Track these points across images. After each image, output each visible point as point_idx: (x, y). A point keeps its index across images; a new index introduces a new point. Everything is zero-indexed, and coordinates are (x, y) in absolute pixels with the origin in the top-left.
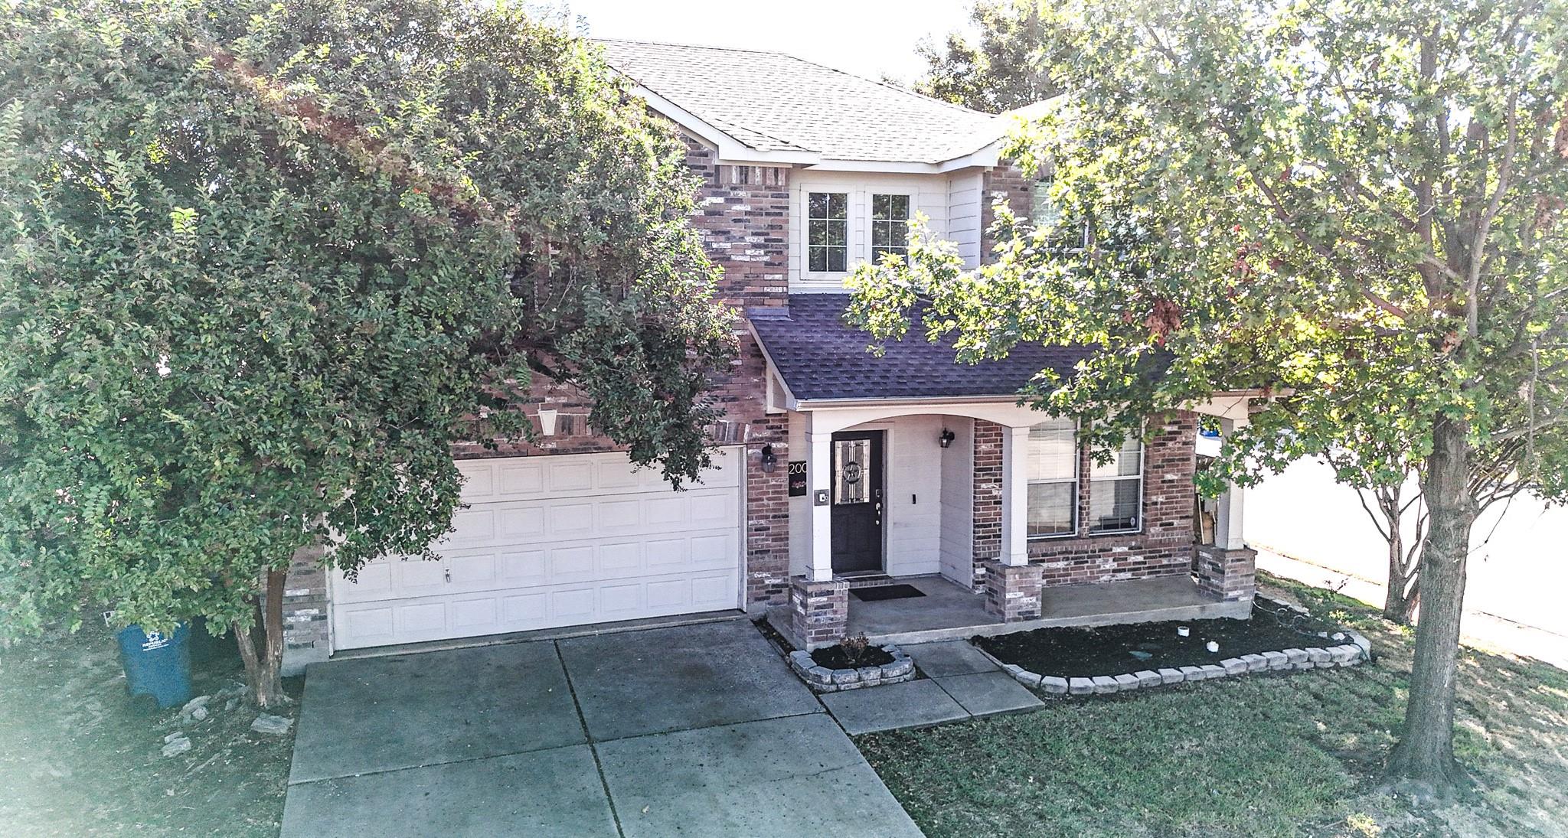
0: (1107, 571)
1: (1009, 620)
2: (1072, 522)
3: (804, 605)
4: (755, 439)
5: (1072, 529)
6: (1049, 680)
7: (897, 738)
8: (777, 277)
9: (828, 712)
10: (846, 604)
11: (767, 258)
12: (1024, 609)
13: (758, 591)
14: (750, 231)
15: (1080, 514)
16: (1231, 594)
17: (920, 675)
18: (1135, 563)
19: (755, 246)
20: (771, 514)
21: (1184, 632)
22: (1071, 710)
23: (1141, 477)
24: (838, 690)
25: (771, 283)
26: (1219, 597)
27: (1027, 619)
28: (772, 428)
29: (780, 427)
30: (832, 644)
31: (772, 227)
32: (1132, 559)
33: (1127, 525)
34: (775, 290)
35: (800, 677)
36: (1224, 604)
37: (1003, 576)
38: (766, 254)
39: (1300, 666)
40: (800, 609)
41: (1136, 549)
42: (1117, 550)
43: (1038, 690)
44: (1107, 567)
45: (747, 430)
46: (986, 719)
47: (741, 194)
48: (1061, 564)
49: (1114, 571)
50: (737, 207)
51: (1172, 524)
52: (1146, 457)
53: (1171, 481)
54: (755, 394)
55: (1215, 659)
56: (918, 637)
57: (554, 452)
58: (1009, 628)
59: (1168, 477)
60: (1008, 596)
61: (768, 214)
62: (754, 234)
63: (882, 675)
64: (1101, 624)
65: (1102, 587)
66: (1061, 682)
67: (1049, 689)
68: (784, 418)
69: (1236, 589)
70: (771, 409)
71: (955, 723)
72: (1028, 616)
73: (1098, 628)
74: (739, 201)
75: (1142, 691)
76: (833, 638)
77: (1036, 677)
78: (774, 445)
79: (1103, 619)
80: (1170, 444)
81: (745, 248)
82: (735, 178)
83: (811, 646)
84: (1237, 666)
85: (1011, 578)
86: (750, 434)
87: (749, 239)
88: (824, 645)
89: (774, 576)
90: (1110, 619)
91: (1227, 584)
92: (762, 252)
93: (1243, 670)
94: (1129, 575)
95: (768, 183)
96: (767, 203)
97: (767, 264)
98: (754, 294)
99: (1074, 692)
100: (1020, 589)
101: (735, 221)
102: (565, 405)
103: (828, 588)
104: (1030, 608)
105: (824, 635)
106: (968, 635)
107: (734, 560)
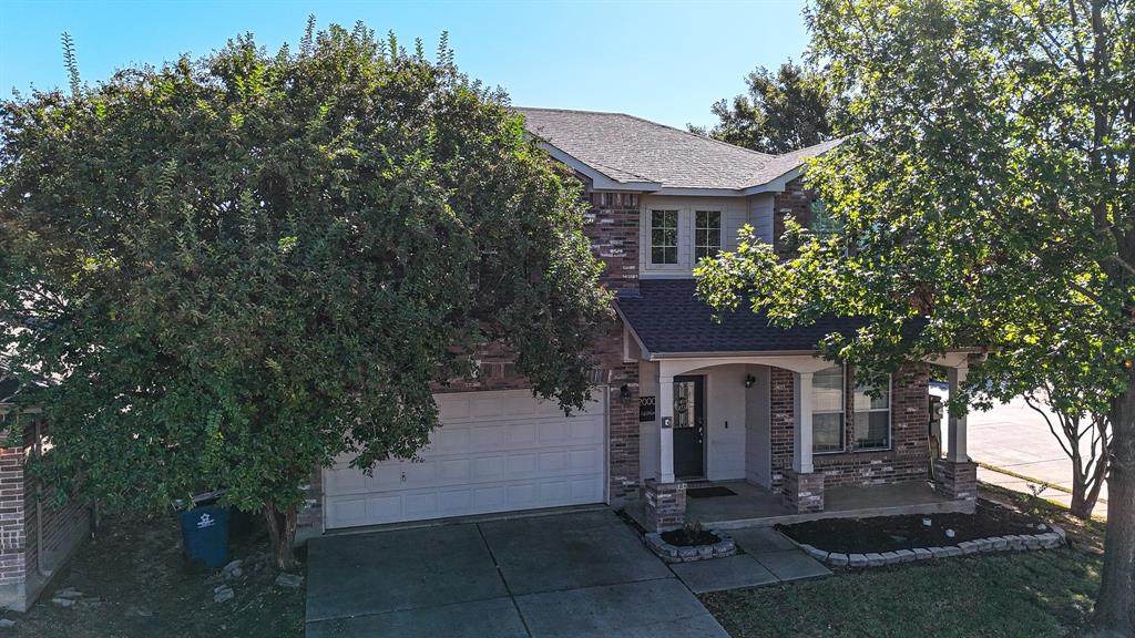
0: (867, 478)
1: (801, 513)
2: (841, 443)
3: (655, 500)
5: (841, 447)
6: (834, 556)
7: (729, 597)
8: (631, 268)
9: (677, 577)
10: (684, 500)
11: (624, 255)
13: (618, 490)
14: (613, 236)
15: (847, 436)
16: (960, 495)
17: (740, 551)
18: (887, 472)
19: (616, 247)
21: (928, 523)
22: (852, 577)
23: (890, 409)
24: (683, 561)
25: (626, 272)
26: (951, 497)
27: (814, 511)
28: (627, 372)
29: (633, 372)
30: (675, 528)
32: (885, 469)
33: (880, 445)
34: (630, 276)
35: (655, 552)
36: (955, 503)
37: (797, 481)
38: (624, 252)
39: (1016, 548)
40: (651, 503)
41: (888, 462)
43: (827, 563)
44: (867, 474)
45: (610, 374)
46: (792, 583)
48: (834, 473)
49: (873, 478)
50: (604, 221)
51: (913, 444)
52: (893, 395)
53: (912, 413)
54: (616, 348)
55: (954, 542)
56: (736, 524)
58: (800, 519)
59: (910, 410)
60: (800, 495)
61: (625, 225)
62: (616, 239)
63: (714, 551)
64: (866, 516)
65: (864, 490)
66: (843, 557)
67: (835, 563)
68: (636, 366)
69: (964, 491)
70: (627, 359)
71: (769, 586)
72: (815, 510)
73: (864, 519)
74: (606, 216)
75: (901, 564)
76: (675, 524)
77: (823, 553)
79: (868, 512)
80: (910, 386)
81: (610, 248)
82: (603, 201)
83: (659, 530)
84: (970, 547)
85: (802, 482)
87: (613, 242)
88: (669, 529)
89: (630, 479)
90: (873, 512)
91: (957, 488)
92: (621, 251)
93: (975, 550)
97: (624, 259)
98: (616, 280)
99: (854, 565)
100: (809, 490)
101: (604, 229)
102: (486, 356)
103: (672, 488)
104: (816, 504)
105: (669, 521)
106: (772, 523)
107: (601, 468)
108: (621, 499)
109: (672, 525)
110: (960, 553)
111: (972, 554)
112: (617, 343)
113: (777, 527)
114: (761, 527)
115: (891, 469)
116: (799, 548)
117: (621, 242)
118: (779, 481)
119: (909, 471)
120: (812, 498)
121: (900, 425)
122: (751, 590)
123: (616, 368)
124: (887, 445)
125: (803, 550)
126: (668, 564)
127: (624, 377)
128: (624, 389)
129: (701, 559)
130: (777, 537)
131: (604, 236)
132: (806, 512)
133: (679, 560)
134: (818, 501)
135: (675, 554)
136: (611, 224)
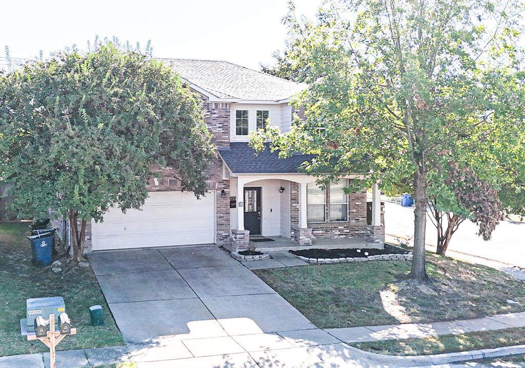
2: (324, 218)
3: (235, 238)
4: (219, 188)
6: (311, 259)
8: (226, 137)
9: (244, 265)
10: (248, 237)
12: (306, 242)
13: (220, 237)
15: (327, 215)
16: (376, 241)
18: (346, 232)
19: (219, 127)
20: (224, 212)
21: (359, 251)
22: (317, 266)
23: (348, 203)
25: (224, 139)
26: (372, 241)
28: (225, 184)
31: (225, 121)
35: (235, 258)
36: (374, 244)
38: (223, 129)
41: (347, 228)
42: (339, 228)
44: (336, 233)
47: (215, 111)
48: (321, 232)
49: (339, 235)
51: (359, 219)
52: (349, 196)
56: (272, 249)
57: (158, 191)
58: (301, 248)
59: (357, 203)
61: (223, 117)
62: (219, 124)
63: (260, 257)
64: (332, 248)
65: (335, 240)
66: (315, 259)
67: (311, 262)
68: (228, 181)
69: (378, 239)
70: (224, 179)
71: (281, 268)
72: (308, 244)
73: (330, 250)
74: (215, 114)
75: (339, 262)
76: (245, 248)
77: (308, 259)
78: (225, 190)
80: (357, 192)
82: (213, 107)
83: (238, 251)
85: (301, 232)
86: (217, 186)
90: (335, 247)
91: (375, 237)
93: (374, 258)
94: (344, 237)
95: (224, 108)
96: (223, 114)
97: (223, 133)
98: (219, 142)
99: (319, 262)
100: (305, 235)
103: (243, 232)
107: (213, 228)
108: (222, 241)
109: (242, 248)
110: (367, 260)
111: (371, 260)
112: (220, 171)
113: (290, 251)
114: (282, 251)
116: (297, 257)
118: (294, 234)
119: (357, 232)
120: (306, 239)
121: (352, 211)
122: (273, 269)
123: (219, 182)
124: (346, 220)
127: (223, 186)
128: (223, 192)
129: (254, 260)
130: (290, 255)
131: (214, 122)
132: (303, 246)
133: (245, 260)
134: (309, 241)
135: (243, 258)
136: (217, 117)
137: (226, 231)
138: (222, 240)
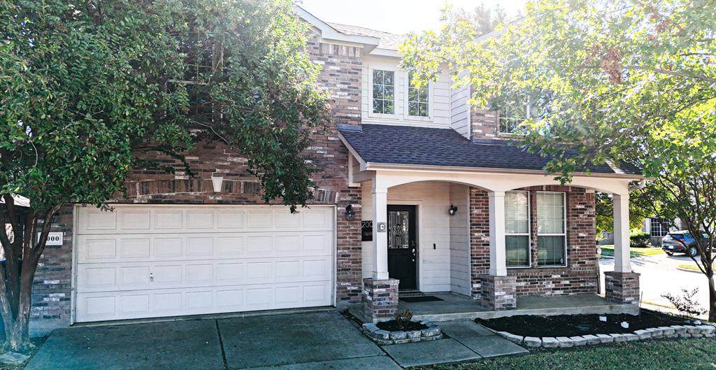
0: (549, 289)
1: (497, 309)
2: (528, 259)
3: (371, 295)
4: (341, 202)
5: (527, 264)
6: (527, 339)
8: (355, 108)
9: (388, 355)
10: (397, 294)
11: (349, 97)
12: (506, 303)
13: (343, 294)
14: (340, 81)
15: (532, 254)
16: (627, 299)
17: (445, 336)
18: (565, 285)
19: (342, 90)
20: (351, 247)
21: (604, 319)
23: (565, 234)
24: (394, 343)
25: (351, 111)
26: (619, 302)
27: (508, 309)
28: (352, 195)
29: (357, 194)
30: (389, 318)
31: (352, 80)
32: (563, 282)
33: (559, 263)
34: (354, 116)
35: (368, 336)
36: (623, 306)
37: (492, 281)
38: (349, 95)
39: (683, 335)
40: (369, 298)
41: (565, 277)
42: (555, 276)
44: (549, 286)
45: (337, 196)
46: (493, 359)
47: (334, 60)
48: (523, 284)
49: (553, 289)
50: (332, 67)
51: (584, 263)
52: (568, 222)
53: (583, 237)
54: (342, 174)
55: (629, 330)
56: (442, 318)
57: (220, 202)
58: (497, 315)
59: (581, 235)
60: (496, 294)
61: (349, 73)
62: (342, 83)
63: (422, 335)
64: (552, 314)
65: (548, 298)
66: (537, 339)
68: (358, 190)
69: (630, 296)
70: (351, 184)
71: (472, 361)
72: (509, 307)
73: (550, 317)
74: (333, 64)
75: (588, 346)
76: (390, 315)
77: (521, 338)
78: (353, 205)
79: (553, 311)
80: (581, 216)
81: (336, 91)
82: (331, 51)
83: (376, 320)
84: (644, 334)
85: (497, 283)
86: (339, 198)
87: (339, 86)
88: (384, 320)
89: (353, 285)
90: (557, 312)
91: (624, 293)
92: (346, 94)
93: (649, 336)
94: (562, 292)
95: (350, 55)
96: (349, 67)
97: (349, 100)
98: (342, 117)
99: (546, 346)
100: (504, 290)
101: (331, 75)
102: (228, 174)
103: (386, 283)
104: (509, 302)
105: (384, 313)
106: (473, 317)
107: (330, 277)
108: (346, 302)
109: (386, 316)
110: (637, 339)
111: (647, 339)
112: (343, 170)
113: (478, 321)
114: (462, 320)
115: (568, 282)
116: (497, 334)
117: (346, 87)
118: (478, 288)
119: (582, 285)
120: (507, 297)
121: (574, 247)
122: (455, 365)
123: (342, 191)
124: (564, 264)
125: (501, 336)
126: (380, 346)
127: (349, 198)
128: (349, 208)
129: (410, 342)
130: (478, 328)
131: (331, 80)
132: (501, 309)
133: (391, 342)
134: (512, 300)
135: (387, 337)
136: (338, 71)
137: (354, 282)
138: (347, 299)
